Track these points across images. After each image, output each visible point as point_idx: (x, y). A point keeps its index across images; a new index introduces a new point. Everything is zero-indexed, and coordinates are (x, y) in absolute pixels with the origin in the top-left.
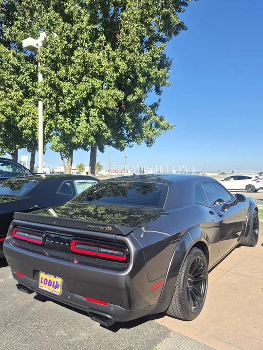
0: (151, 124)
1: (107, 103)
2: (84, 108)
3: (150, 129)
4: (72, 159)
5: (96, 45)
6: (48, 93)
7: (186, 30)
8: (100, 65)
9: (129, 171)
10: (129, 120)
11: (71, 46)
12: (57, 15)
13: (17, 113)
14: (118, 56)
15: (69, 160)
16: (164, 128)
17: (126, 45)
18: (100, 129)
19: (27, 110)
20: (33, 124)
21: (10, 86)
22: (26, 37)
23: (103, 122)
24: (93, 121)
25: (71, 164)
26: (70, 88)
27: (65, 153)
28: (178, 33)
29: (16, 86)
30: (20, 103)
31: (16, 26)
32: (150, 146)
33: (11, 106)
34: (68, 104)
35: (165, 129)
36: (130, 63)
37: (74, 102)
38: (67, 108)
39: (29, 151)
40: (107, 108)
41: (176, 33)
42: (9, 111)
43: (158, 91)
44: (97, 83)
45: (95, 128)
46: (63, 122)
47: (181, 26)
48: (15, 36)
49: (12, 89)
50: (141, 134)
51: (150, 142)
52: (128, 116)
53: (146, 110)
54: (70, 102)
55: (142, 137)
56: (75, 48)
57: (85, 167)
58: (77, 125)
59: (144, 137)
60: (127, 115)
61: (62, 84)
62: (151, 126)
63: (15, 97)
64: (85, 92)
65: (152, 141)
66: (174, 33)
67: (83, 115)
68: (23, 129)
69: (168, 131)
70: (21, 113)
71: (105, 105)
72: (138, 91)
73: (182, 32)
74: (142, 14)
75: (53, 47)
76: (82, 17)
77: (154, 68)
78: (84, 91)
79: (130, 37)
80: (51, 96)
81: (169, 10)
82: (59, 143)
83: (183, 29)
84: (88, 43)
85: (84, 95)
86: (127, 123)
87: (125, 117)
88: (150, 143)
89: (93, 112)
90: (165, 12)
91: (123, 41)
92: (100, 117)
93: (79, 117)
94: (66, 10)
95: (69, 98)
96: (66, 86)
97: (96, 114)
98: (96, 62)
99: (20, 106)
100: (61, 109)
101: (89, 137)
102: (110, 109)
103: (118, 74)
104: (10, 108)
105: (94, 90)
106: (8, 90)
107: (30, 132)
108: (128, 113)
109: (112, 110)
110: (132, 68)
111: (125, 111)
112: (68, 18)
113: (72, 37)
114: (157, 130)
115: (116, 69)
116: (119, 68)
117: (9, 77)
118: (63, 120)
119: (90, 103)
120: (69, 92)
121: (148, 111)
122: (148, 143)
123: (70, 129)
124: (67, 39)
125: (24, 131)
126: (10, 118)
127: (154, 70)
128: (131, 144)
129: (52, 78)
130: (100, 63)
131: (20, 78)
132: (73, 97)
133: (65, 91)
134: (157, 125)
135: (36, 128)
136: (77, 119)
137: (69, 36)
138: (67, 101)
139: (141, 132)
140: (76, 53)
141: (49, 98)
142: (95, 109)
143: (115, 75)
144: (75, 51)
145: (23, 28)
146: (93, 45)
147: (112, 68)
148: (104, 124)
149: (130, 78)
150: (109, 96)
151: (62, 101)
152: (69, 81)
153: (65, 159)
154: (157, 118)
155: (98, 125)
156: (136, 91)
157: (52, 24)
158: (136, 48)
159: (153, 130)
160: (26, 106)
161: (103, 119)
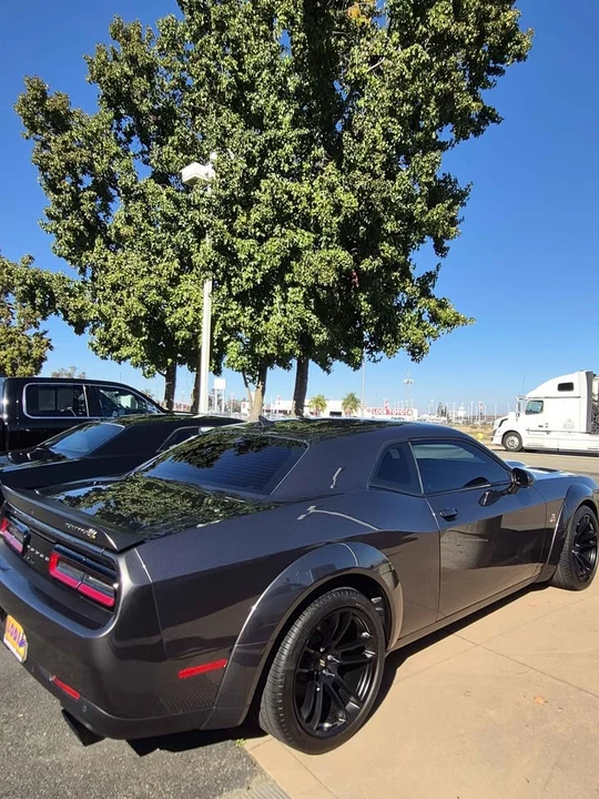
0: (420, 316)
1: (317, 276)
2: (277, 288)
3: (417, 326)
4: (264, 385)
5: (307, 166)
6: (211, 260)
7: (499, 122)
8: (310, 205)
9: (415, 412)
10: (366, 306)
11: (254, 171)
12: (235, 117)
13: (168, 300)
14: (341, 182)
15: (258, 387)
16: (447, 324)
17: (354, 160)
18: (305, 327)
19: (186, 295)
20: (195, 319)
21: (159, 253)
22: (188, 163)
23: (313, 312)
24: (291, 312)
25: (263, 395)
26: (252, 250)
27: (251, 373)
28: (483, 131)
29: (169, 252)
30: (174, 281)
31: (171, 145)
32: (418, 361)
33: (158, 288)
34: (248, 280)
35: (449, 325)
36: (362, 194)
37: (259, 275)
38: (246, 287)
39: (192, 370)
40: (319, 286)
41: (478, 132)
42: (153, 297)
43: (440, 249)
44: (304, 238)
45: (296, 326)
46: (239, 316)
47: (488, 116)
48: (168, 163)
49: (163, 257)
50: (394, 336)
51: (417, 351)
52: (365, 300)
53: (404, 288)
54: (251, 276)
55: (396, 342)
56: (262, 175)
57: (327, 403)
58: (266, 319)
59: (403, 342)
60: (362, 297)
61: (239, 243)
62: (420, 320)
63: (165, 271)
64: (278, 256)
65: (421, 349)
66: (474, 132)
67: (278, 299)
68: (176, 328)
69: (457, 329)
70: (174, 300)
71: (313, 280)
72: (387, 249)
73: (491, 128)
74: (392, 99)
75: (225, 176)
76: (280, 117)
77: (420, 203)
78: (275, 254)
79: (364, 145)
80: (216, 265)
81: (448, 85)
82: (239, 354)
83: (494, 121)
84: (290, 164)
85: (276, 261)
86: (362, 314)
87: (360, 302)
88: (419, 353)
89: (295, 294)
90: (441, 90)
91: (349, 154)
92: (307, 303)
93: (272, 304)
94: (252, 108)
95: (249, 269)
96: (244, 247)
97: (300, 297)
98: (304, 199)
99: (173, 287)
100: (235, 291)
101: (286, 342)
102: (323, 287)
103: (341, 219)
104: (154, 291)
105: (296, 252)
106: (154, 260)
107: (188, 334)
108: (365, 294)
109: (328, 288)
110: (367, 205)
111: (357, 291)
112: (255, 121)
113: (257, 154)
114: (433, 327)
115: (337, 209)
116: (341, 206)
117: (158, 236)
118: (237, 312)
119: (288, 278)
120: (251, 257)
121: (407, 290)
122: (413, 354)
123: (251, 328)
124: (247, 158)
125: (178, 333)
126: (154, 309)
127: (419, 206)
128: (378, 355)
129: (217, 233)
130: (310, 199)
131: (178, 238)
132: (258, 266)
133: (242, 256)
134: (435, 318)
135: (199, 328)
136: (266, 308)
137: (250, 152)
138: (245, 275)
139: (395, 332)
140: (264, 184)
141: (214, 271)
142: (298, 289)
143: (336, 219)
144: (262, 181)
145: (183, 148)
146: (301, 167)
147: (329, 207)
148: (313, 317)
149: (365, 224)
150: (324, 262)
151: (236, 276)
152: (250, 237)
153: (250, 385)
154: (433, 303)
155: (302, 321)
156: (383, 250)
157: (225, 135)
158: (379, 165)
159: (425, 327)
160: (184, 287)
161: (313, 307)
